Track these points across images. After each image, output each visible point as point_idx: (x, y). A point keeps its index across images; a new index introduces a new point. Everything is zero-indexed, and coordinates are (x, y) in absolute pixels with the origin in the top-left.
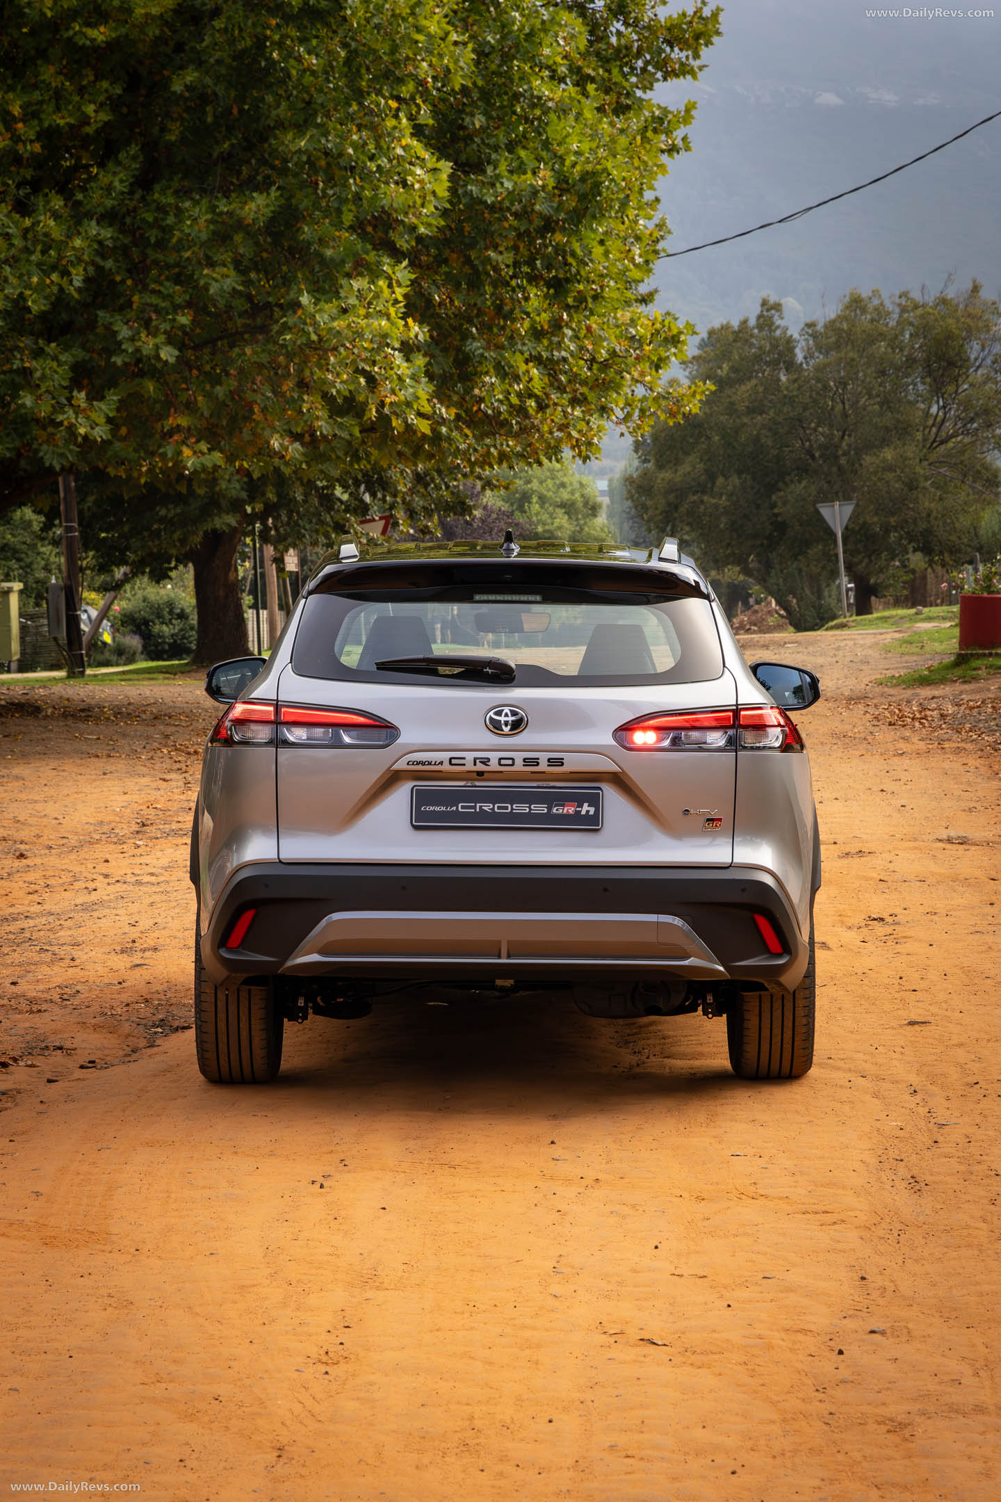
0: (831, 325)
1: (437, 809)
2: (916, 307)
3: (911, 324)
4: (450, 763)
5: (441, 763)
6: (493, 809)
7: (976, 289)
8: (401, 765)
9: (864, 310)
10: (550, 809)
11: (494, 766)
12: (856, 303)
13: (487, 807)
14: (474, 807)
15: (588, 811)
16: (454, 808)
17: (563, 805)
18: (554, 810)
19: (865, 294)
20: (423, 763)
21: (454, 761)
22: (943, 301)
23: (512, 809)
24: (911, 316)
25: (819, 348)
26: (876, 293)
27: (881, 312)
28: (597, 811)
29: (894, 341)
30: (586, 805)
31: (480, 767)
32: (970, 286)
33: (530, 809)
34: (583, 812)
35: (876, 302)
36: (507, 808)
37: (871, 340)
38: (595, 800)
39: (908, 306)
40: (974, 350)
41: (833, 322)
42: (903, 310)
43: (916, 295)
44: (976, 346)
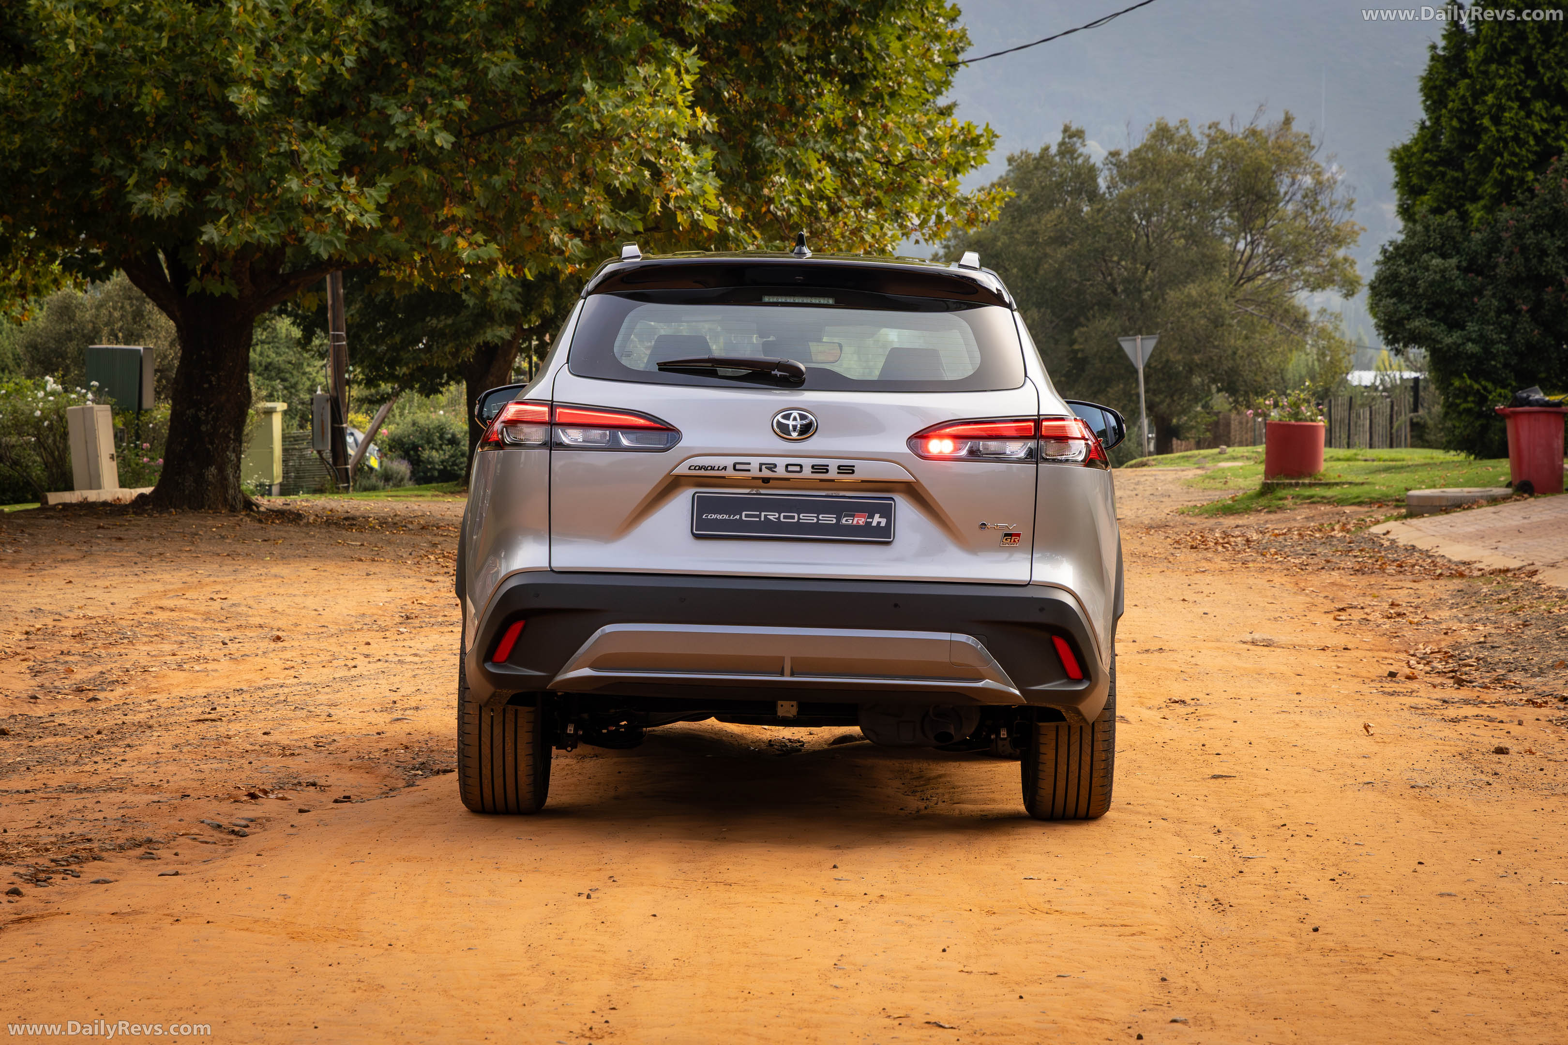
0: (1136, 155)
1: (720, 517)
2: (1226, 138)
3: (1219, 155)
4: (735, 469)
5: (725, 468)
6: (779, 518)
7: (1288, 121)
8: (682, 470)
9: (1171, 140)
10: (839, 519)
11: (781, 472)
12: (1163, 133)
13: (773, 516)
14: (759, 516)
15: (879, 523)
16: (738, 517)
17: (853, 516)
18: (844, 521)
19: (1172, 123)
20: (706, 468)
21: (738, 467)
22: (1253, 133)
23: (799, 518)
24: (1221, 148)
25: (1123, 179)
26: (1183, 123)
27: (1188, 143)
28: (889, 523)
29: (1202, 174)
30: (877, 516)
31: (766, 473)
32: (1282, 118)
33: (818, 519)
34: (874, 524)
35: (1183, 132)
36: (793, 517)
37: (1178, 171)
38: (887, 512)
39: (1217, 137)
40: (1283, 186)
41: (1138, 152)
42: (1213, 141)
43: (1225, 126)
44: (1287, 181)
